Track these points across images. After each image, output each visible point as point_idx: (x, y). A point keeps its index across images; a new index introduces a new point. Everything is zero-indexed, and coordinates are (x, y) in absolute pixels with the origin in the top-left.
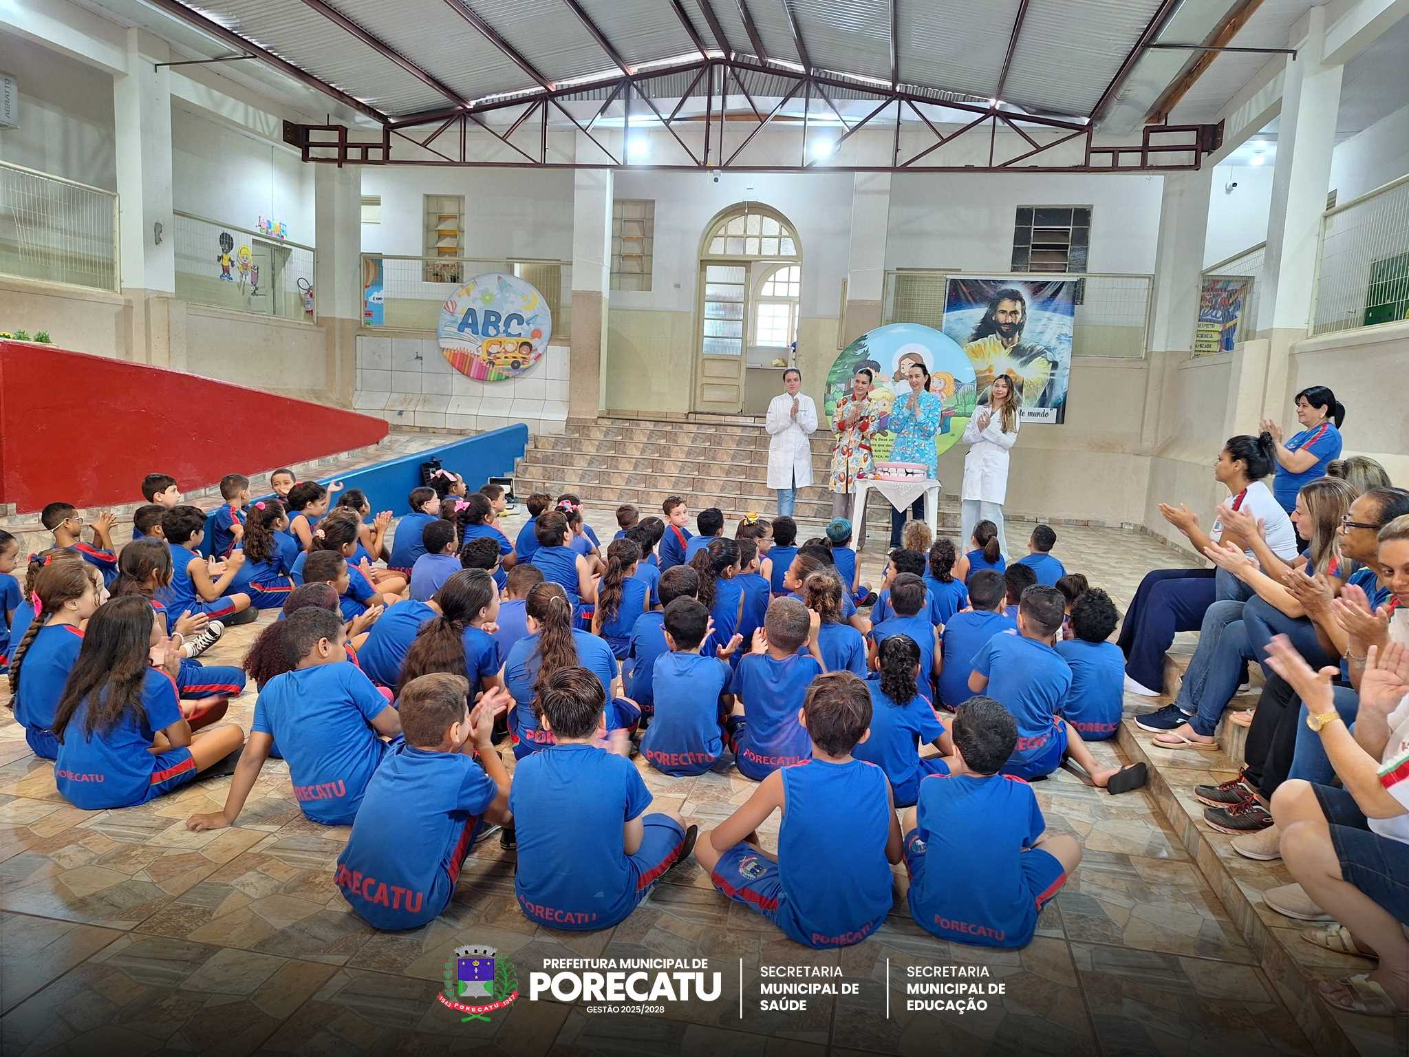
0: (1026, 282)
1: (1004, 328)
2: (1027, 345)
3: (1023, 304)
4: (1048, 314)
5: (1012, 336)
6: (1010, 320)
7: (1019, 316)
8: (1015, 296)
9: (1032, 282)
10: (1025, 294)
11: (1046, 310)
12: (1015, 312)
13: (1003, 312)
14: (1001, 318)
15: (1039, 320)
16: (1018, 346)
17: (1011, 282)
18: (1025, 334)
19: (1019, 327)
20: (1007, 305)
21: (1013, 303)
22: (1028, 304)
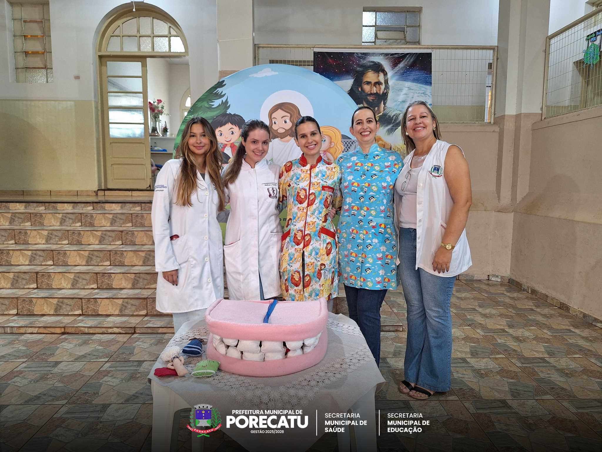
0: (387, 55)
1: (370, 98)
2: (392, 114)
3: (385, 74)
4: (408, 84)
5: (378, 106)
6: (374, 90)
7: (383, 87)
8: (378, 68)
9: (392, 54)
10: (386, 65)
11: (405, 80)
12: (378, 83)
13: (368, 83)
14: (367, 88)
15: (401, 90)
16: (384, 115)
17: (374, 54)
18: (390, 103)
19: (384, 97)
20: (371, 76)
21: (376, 75)
22: (390, 74)
